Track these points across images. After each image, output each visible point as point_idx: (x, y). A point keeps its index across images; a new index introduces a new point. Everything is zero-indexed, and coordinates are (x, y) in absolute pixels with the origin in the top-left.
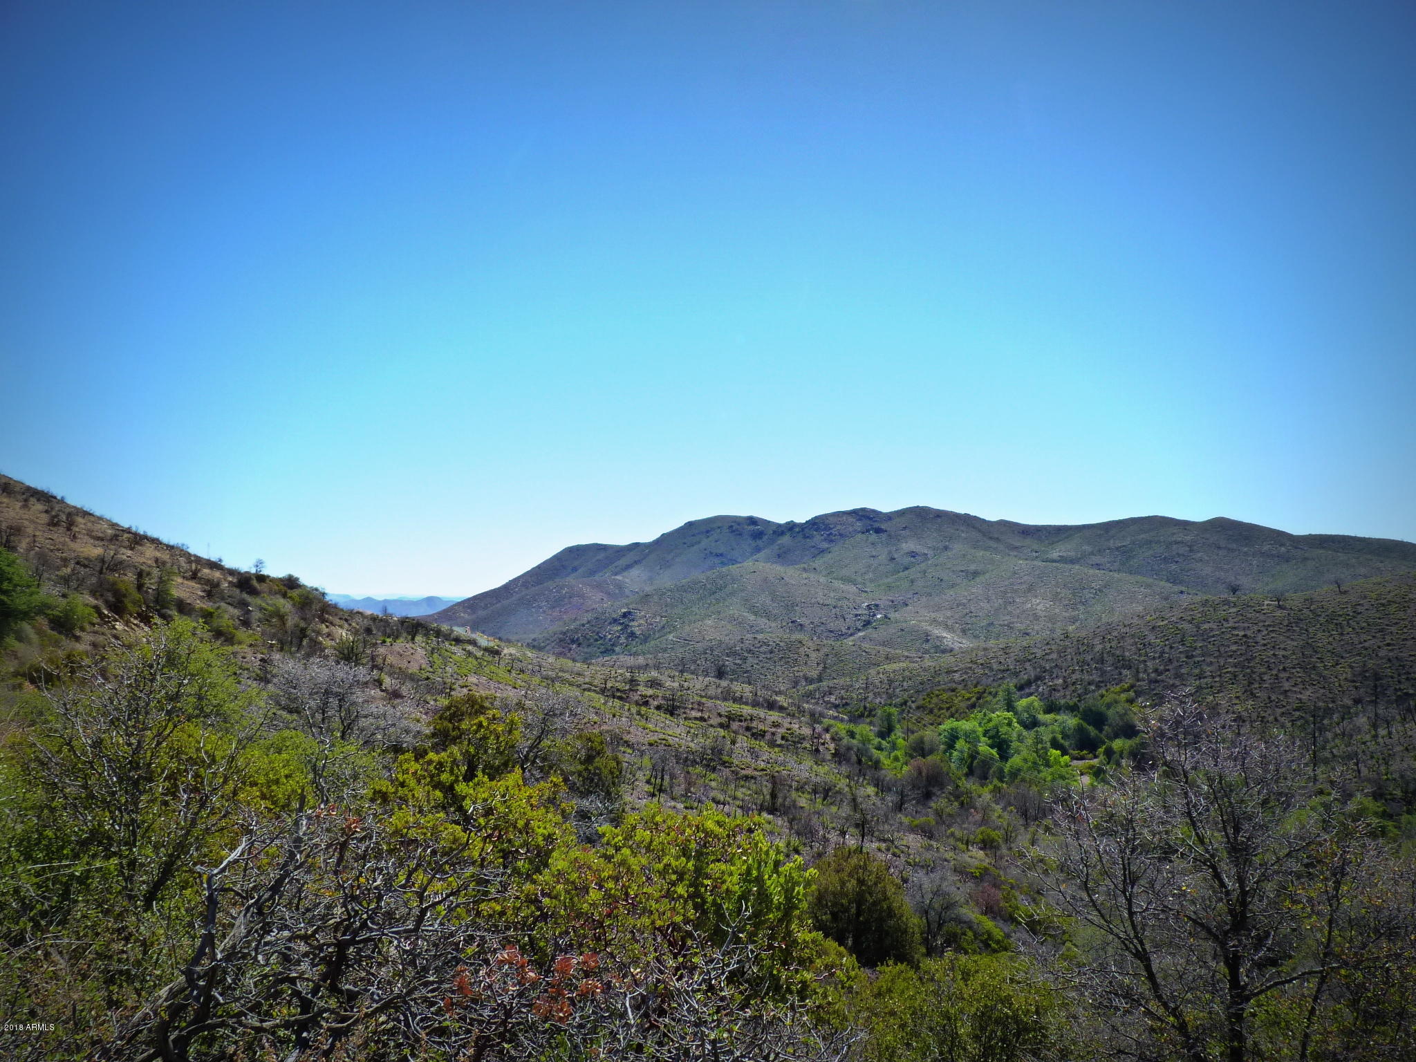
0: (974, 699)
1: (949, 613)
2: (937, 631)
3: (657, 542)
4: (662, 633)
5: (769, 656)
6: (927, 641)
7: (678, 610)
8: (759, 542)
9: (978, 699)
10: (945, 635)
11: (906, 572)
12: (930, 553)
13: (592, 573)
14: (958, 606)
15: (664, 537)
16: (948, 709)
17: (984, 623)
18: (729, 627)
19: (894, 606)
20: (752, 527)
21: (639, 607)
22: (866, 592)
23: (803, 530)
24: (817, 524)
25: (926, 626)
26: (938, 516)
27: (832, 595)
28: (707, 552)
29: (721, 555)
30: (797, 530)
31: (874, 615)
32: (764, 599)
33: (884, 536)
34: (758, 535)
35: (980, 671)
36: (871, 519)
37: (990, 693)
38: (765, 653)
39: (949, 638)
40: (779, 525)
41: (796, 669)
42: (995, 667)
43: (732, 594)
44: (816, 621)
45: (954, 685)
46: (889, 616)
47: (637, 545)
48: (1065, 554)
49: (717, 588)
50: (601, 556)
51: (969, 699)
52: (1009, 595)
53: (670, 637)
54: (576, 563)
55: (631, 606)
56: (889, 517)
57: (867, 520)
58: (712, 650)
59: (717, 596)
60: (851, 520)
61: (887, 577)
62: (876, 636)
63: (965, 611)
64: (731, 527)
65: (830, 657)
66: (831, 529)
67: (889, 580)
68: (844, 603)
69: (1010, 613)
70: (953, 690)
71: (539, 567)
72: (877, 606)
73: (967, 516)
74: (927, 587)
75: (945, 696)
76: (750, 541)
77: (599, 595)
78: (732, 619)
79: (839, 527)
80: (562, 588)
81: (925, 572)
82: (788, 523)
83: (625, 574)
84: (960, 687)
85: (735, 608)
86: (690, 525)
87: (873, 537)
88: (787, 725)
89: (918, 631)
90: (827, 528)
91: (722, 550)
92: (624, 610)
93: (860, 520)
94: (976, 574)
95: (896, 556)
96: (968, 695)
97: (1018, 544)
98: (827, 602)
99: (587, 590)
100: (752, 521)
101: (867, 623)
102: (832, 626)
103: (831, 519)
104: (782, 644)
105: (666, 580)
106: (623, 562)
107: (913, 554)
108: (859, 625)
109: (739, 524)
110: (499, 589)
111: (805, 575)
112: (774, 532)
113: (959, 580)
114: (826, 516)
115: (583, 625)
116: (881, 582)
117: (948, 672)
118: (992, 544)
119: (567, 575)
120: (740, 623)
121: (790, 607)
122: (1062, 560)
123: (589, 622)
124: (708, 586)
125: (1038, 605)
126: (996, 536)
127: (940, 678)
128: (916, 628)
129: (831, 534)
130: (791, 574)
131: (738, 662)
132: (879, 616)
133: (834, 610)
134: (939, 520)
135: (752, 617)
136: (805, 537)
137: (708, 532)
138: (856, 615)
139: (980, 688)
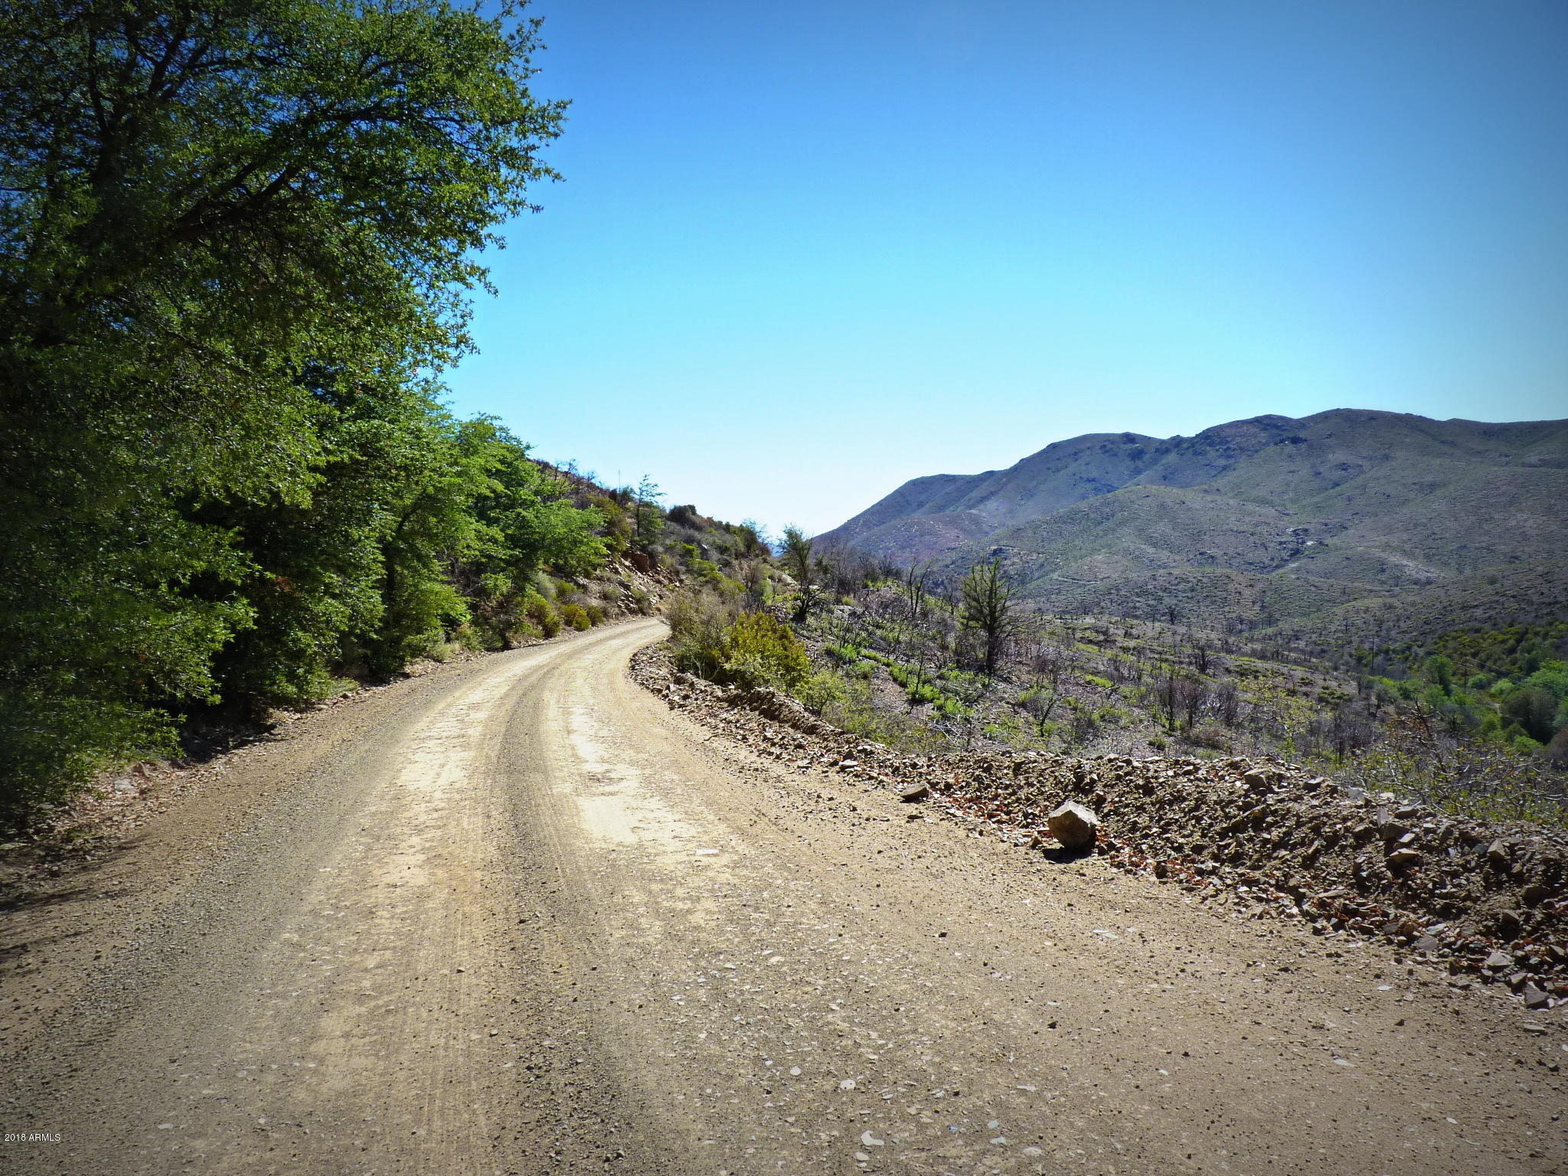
0: (1512, 642)
1: (1405, 537)
2: (1394, 559)
3: (1016, 469)
4: (1041, 572)
5: (1190, 595)
6: (1383, 571)
7: (1059, 544)
8: (1139, 463)
9: (1519, 641)
10: (1405, 562)
11: (1338, 489)
12: (1366, 464)
13: (941, 508)
14: (1416, 526)
15: (1025, 463)
16: (1474, 655)
17: (1455, 546)
18: (1125, 562)
19: (1329, 529)
20: (1129, 446)
21: (1011, 543)
22: (1288, 515)
23: (1193, 446)
24: (1211, 437)
25: (1378, 553)
26: (1372, 418)
27: (1247, 519)
28: (1077, 477)
29: (1093, 480)
30: (1185, 445)
31: (1304, 542)
32: (1163, 528)
33: (1303, 446)
34: (1137, 455)
35: (1513, 605)
36: (1278, 428)
37: (1537, 634)
38: (1184, 591)
39: (1413, 568)
40: (1163, 442)
41: (1226, 609)
42: (1535, 598)
43: (1122, 523)
44: (1231, 551)
45: (1477, 625)
46: (1326, 542)
47: (991, 473)
48: (1547, 457)
49: (1103, 518)
50: (950, 488)
51: (1503, 642)
52: (1483, 510)
53: (1055, 576)
54: (923, 497)
55: (1001, 543)
56: (1303, 423)
57: (1272, 427)
58: (1118, 590)
59: (1104, 526)
60: (1253, 430)
61: (1312, 496)
62: (1312, 567)
63: (1426, 533)
64: (1105, 446)
65: (1269, 593)
66: (1228, 442)
67: (1315, 499)
68: (1263, 529)
69: (1487, 533)
70: (1477, 631)
71: (880, 504)
72: (1306, 530)
73: (1409, 416)
74: (1370, 505)
75: (1466, 639)
76: (1128, 462)
77: (954, 532)
78: (1127, 552)
79: (1238, 439)
80: (911, 526)
81: (1365, 487)
82: (1173, 439)
83: (982, 506)
84: (1487, 627)
85: (1128, 539)
86: (1053, 447)
87: (1289, 448)
88: (1321, 683)
89: (1369, 559)
90: (1224, 441)
91: (1095, 474)
92: (994, 548)
93: (1265, 429)
94: (1433, 487)
95: (1321, 470)
96: (1501, 637)
97: (1481, 448)
98: (1242, 529)
99: (939, 527)
100: (1129, 438)
101: (1296, 553)
102: (1251, 556)
103: (1227, 430)
104: (1205, 580)
105: (1031, 512)
106: (975, 494)
107: (1344, 467)
108: (1285, 555)
109: (1113, 443)
110: (837, 530)
111: (1209, 498)
112: (1157, 450)
113: (1412, 495)
114: (1221, 427)
115: (947, 566)
116: (1304, 502)
117: (1464, 608)
118: (1446, 448)
119: (913, 511)
120: (1137, 557)
121: (1197, 536)
122: (1544, 463)
123: (953, 563)
124: (1092, 516)
125: (1525, 521)
126: (1450, 439)
127: (1454, 616)
128: (1366, 556)
129: (1229, 448)
130: (1193, 497)
131: (1151, 602)
132: (1309, 543)
133: (1252, 539)
134: (1374, 423)
135: (1151, 550)
136: (1196, 453)
137: (1075, 454)
138: (1281, 543)
139: (1517, 627)
